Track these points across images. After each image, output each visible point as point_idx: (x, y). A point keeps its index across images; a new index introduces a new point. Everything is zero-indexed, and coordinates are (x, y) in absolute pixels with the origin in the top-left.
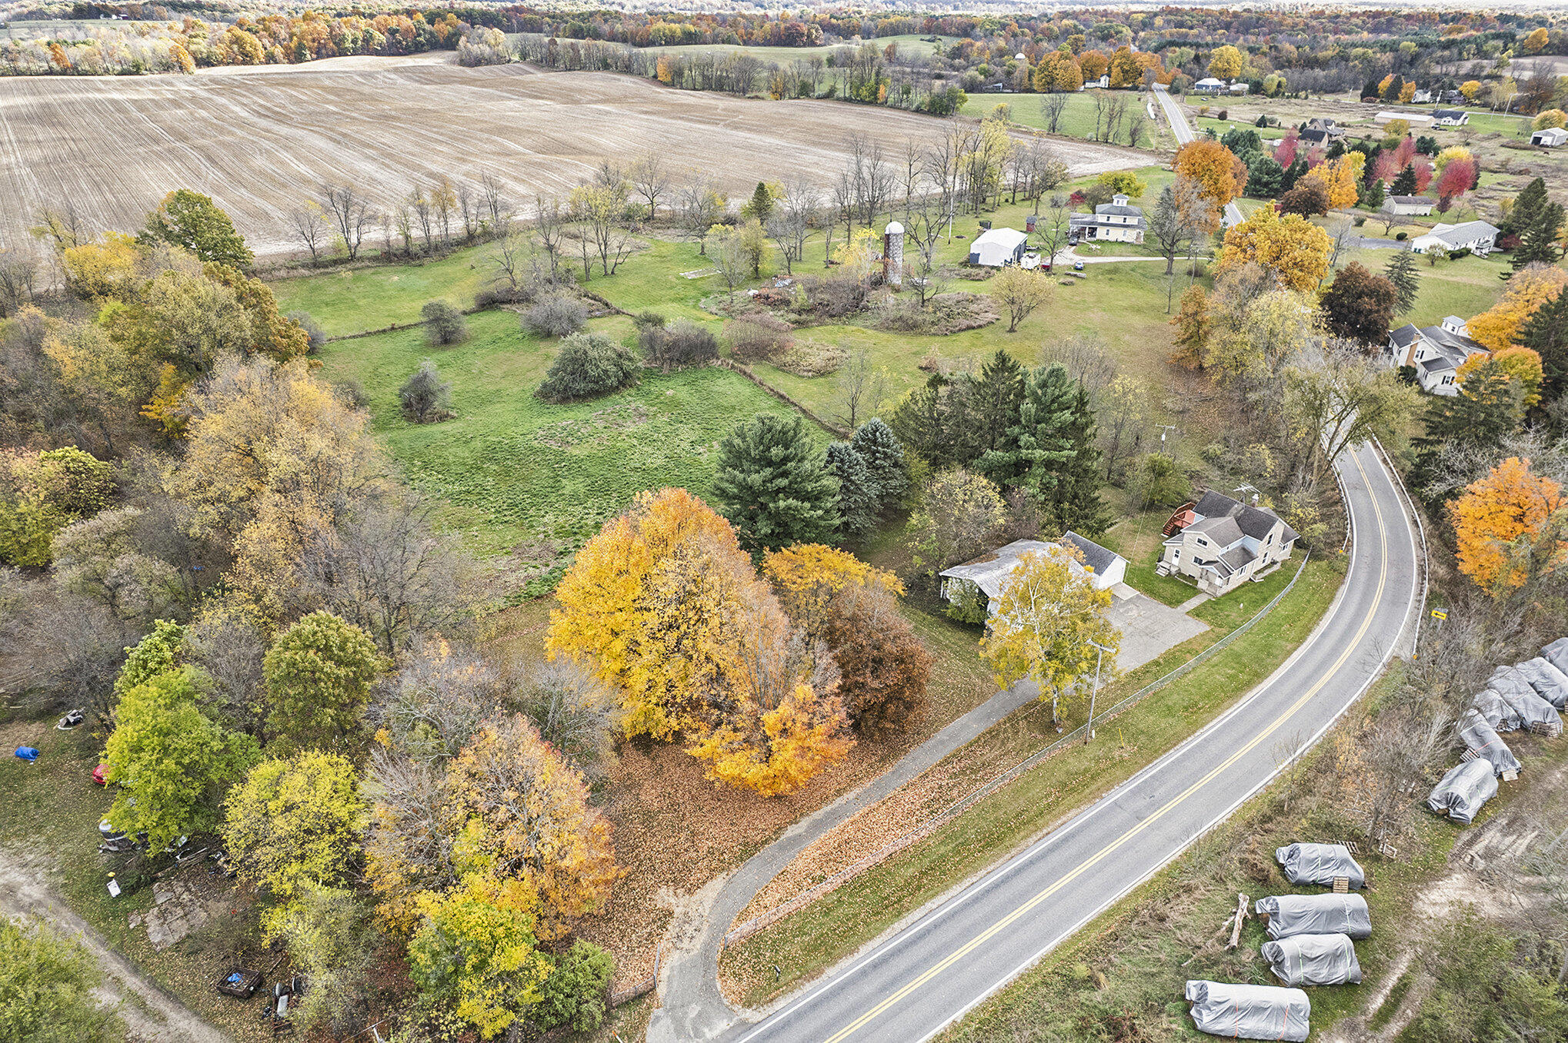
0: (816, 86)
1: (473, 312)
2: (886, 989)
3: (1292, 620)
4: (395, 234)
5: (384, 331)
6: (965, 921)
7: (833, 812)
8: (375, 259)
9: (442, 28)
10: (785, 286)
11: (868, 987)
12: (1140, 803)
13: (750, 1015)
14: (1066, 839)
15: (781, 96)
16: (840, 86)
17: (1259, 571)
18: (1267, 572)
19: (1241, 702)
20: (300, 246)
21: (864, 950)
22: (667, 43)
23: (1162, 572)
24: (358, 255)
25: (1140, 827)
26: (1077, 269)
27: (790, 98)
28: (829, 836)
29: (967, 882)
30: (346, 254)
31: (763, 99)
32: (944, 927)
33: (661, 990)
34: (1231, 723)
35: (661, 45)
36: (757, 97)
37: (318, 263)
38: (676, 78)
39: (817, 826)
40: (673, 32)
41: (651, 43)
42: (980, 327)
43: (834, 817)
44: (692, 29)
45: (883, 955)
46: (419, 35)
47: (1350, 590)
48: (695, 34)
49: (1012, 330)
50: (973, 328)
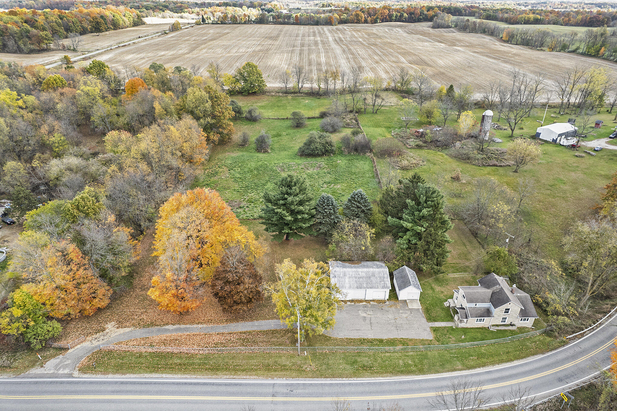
0: (570, 46)
1: (318, 118)
2: (113, 392)
3: (480, 356)
4: (315, 86)
5: (284, 119)
6: (165, 388)
7: (187, 328)
8: (306, 94)
9: (431, 13)
10: (437, 130)
11: (110, 388)
12: (285, 390)
13: (76, 373)
14: (236, 385)
15: (553, 50)
16: (582, 47)
17: (497, 325)
18: (500, 328)
19: (393, 378)
20: (282, 85)
21: (128, 375)
22: (525, 23)
23: (446, 304)
24: (301, 91)
25: (270, 399)
26: (595, 150)
27: (556, 51)
28: (174, 335)
29: (185, 376)
30: (297, 90)
31: (544, 51)
32: (157, 385)
33: (70, 351)
34: (374, 384)
35: (521, 24)
36: (541, 50)
37: (287, 92)
38: (511, 39)
39: (176, 330)
40: (529, 18)
41: (517, 23)
42: (501, 166)
43: (186, 330)
44: (539, 17)
45: (129, 381)
46: (421, 15)
47: (542, 359)
48: (540, 20)
49: (516, 171)
50: (497, 166)
